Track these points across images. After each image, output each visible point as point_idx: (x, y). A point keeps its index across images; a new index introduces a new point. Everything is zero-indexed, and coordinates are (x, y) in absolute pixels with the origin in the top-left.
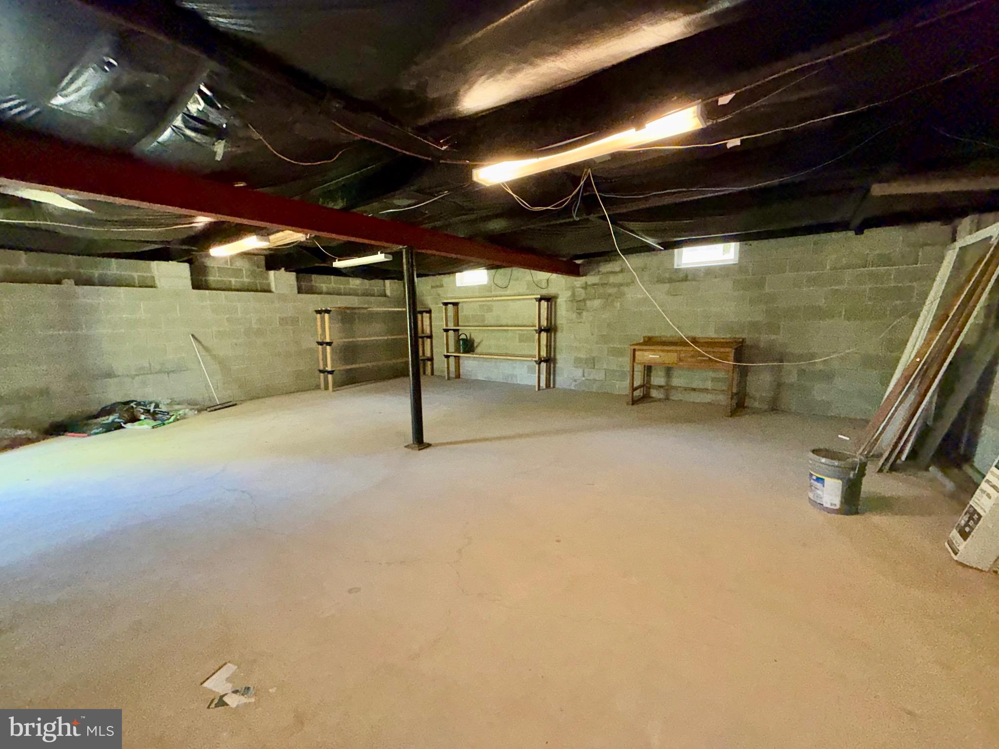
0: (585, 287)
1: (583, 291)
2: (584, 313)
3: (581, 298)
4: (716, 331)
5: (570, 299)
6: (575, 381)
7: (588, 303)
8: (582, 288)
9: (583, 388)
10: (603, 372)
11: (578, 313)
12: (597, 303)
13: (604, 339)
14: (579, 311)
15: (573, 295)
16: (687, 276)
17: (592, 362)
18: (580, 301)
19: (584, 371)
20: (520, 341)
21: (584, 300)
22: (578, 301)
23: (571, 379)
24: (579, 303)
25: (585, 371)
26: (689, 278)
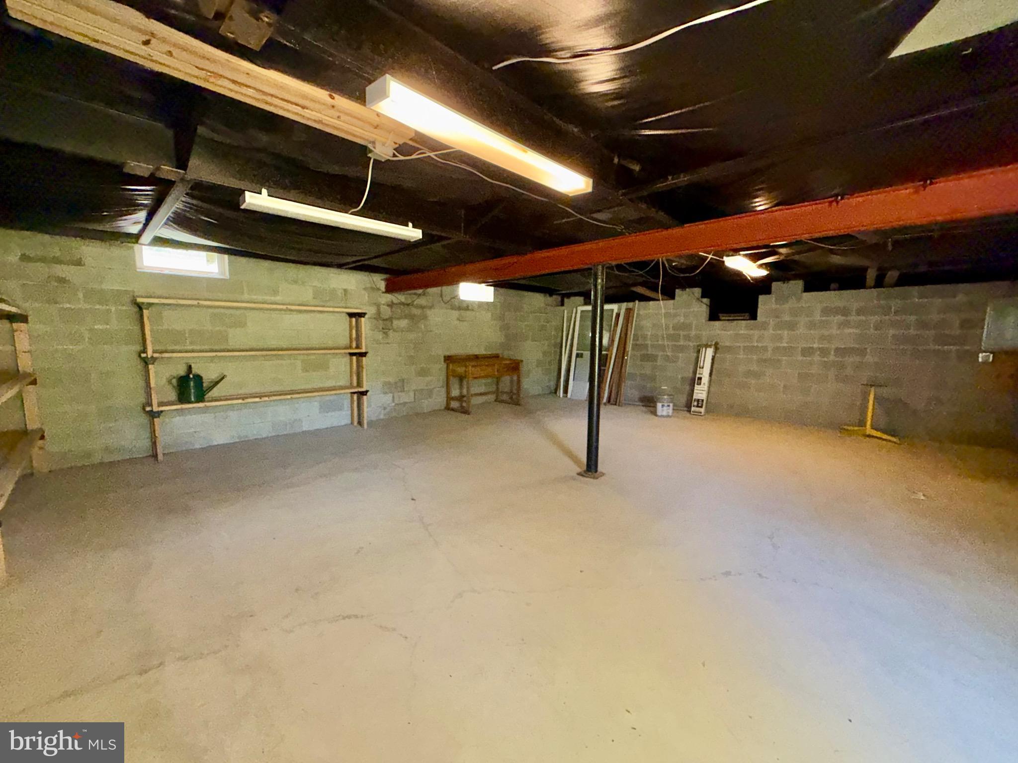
0: (391, 305)
1: (388, 309)
2: (391, 333)
3: (387, 317)
4: (485, 350)
5: (375, 316)
6: (385, 409)
7: (395, 322)
8: (388, 305)
9: (394, 414)
10: (412, 394)
11: (384, 333)
12: (404, 323)
13: (411, 360)
14: (385, 331)
15: (379, 312)
16: (468, 307)
17: (400, 385)
18: (386, 320)
19: (393, 397)
20: (305, 370)
21: (390, 319)
22: (384, 320)
23: (380, 407)
24: (385, 322)
25: (395, 396)
26: (470, 308)
